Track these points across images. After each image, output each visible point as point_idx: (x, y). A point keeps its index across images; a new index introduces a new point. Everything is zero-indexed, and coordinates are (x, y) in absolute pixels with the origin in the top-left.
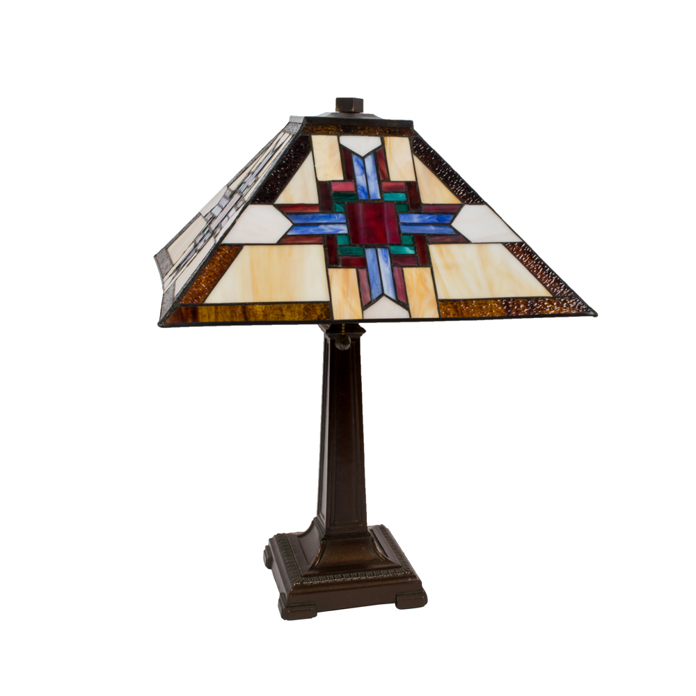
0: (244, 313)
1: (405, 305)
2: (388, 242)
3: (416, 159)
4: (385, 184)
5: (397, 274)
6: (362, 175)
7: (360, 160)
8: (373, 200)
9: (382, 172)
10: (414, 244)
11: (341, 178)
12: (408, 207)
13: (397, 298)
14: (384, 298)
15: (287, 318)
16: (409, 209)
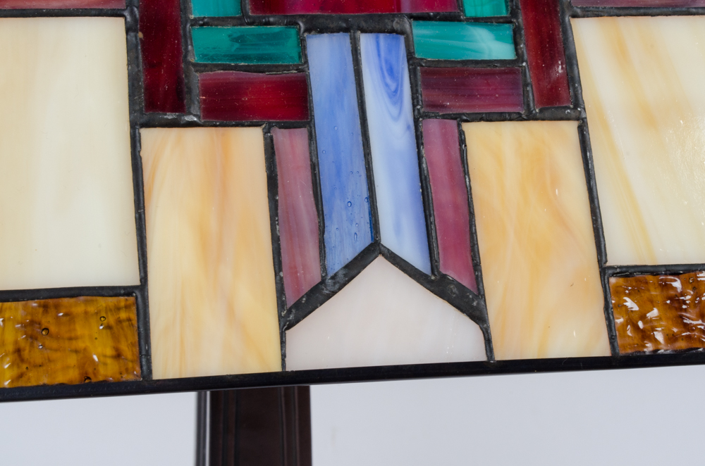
1: (470, 302)
2: (406, 7)
5: (436, 153)
10: (514, 13)
13: (434, 268)
14: (379, 266)
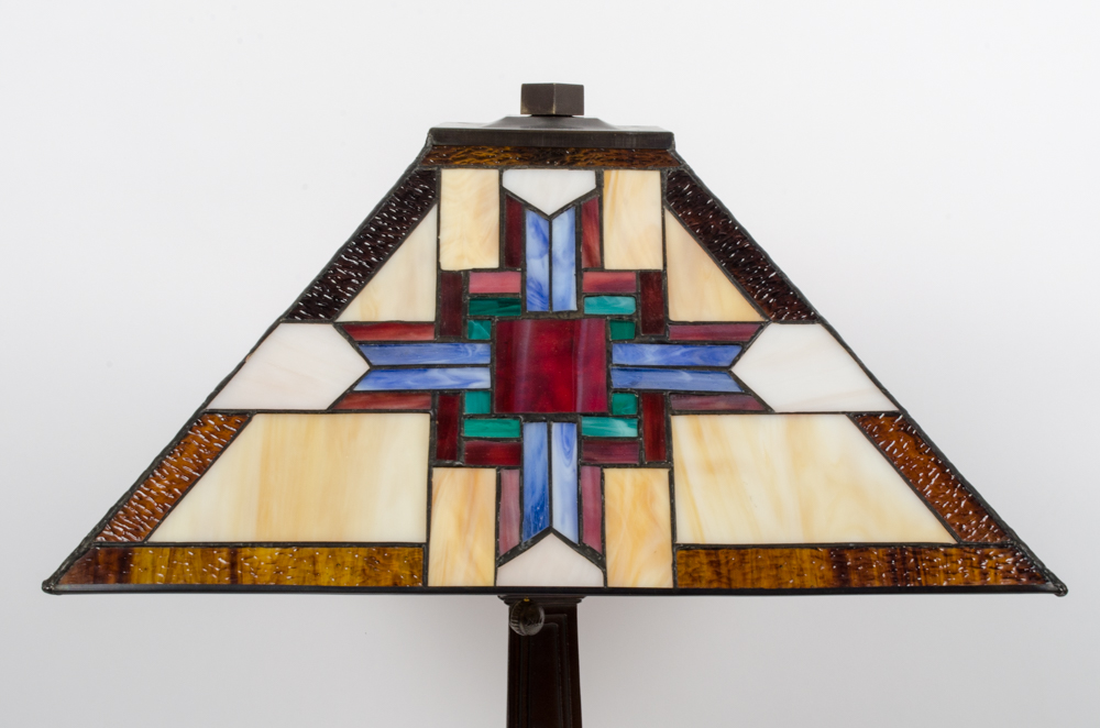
0: (233, 565)
1: (598, 558)
2: (579, 410)
3: (672, 221)
4: (590, 277)
5: (588, 483)
6: (541, 256)
7: (543, 224)
8: (558, 313)
9: (589, 250)
10: (639, 413)
11: (494, 263)
12: (637, 328)
13: (580, 540)
14: (550, 539)
15: (324, 581)
16: (637, 334)
